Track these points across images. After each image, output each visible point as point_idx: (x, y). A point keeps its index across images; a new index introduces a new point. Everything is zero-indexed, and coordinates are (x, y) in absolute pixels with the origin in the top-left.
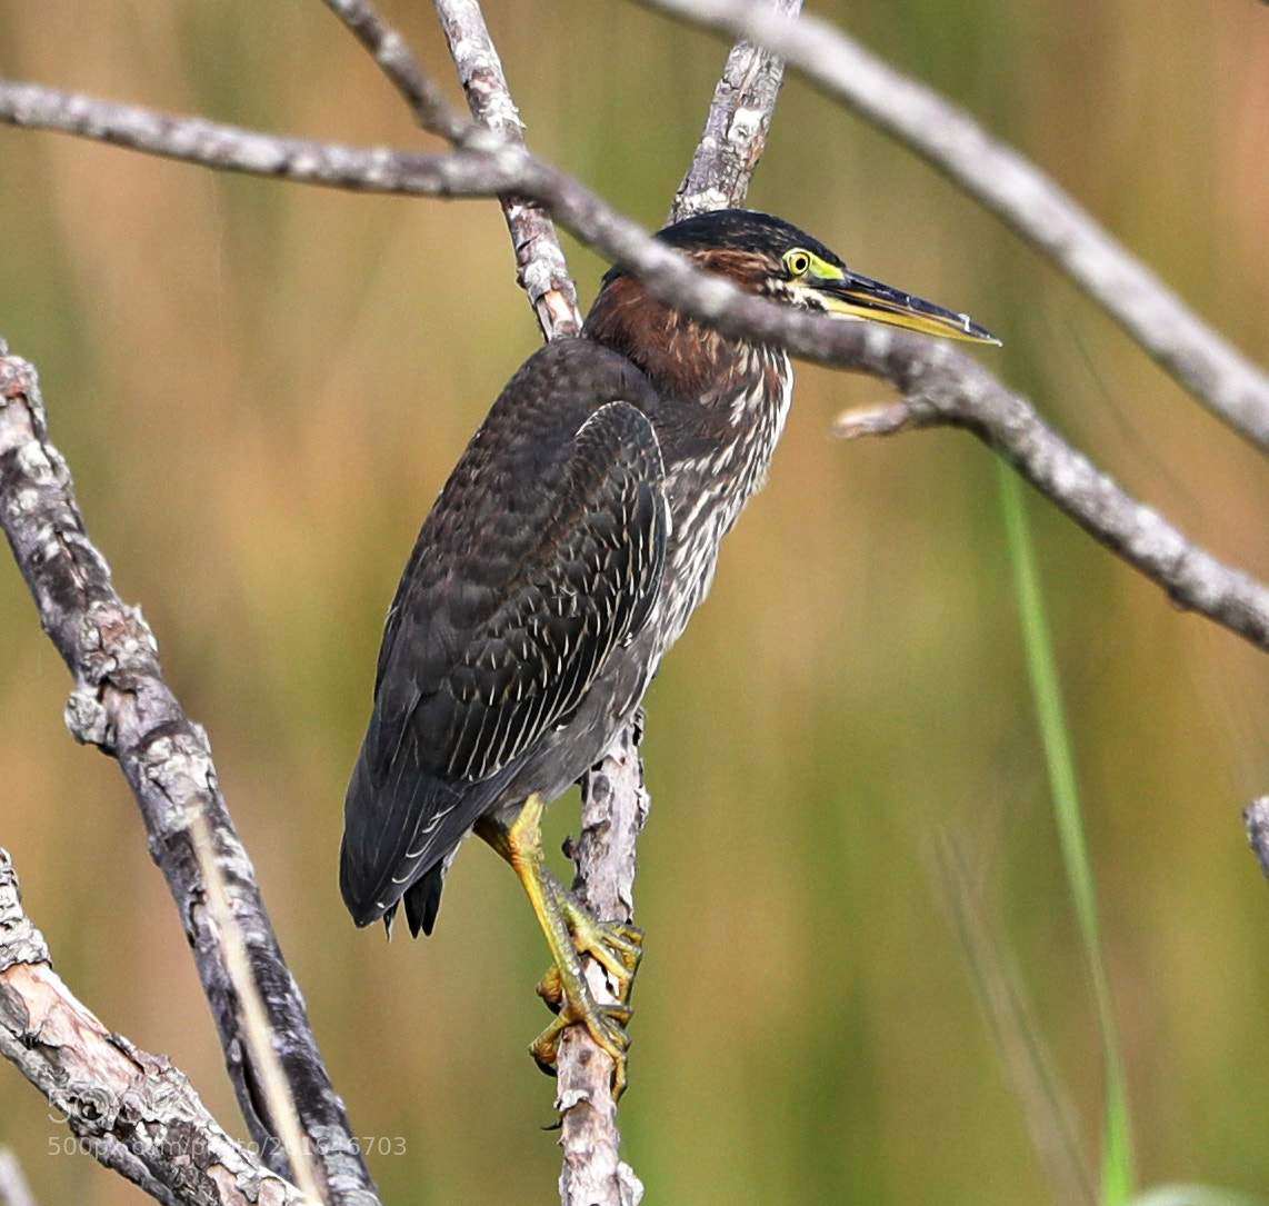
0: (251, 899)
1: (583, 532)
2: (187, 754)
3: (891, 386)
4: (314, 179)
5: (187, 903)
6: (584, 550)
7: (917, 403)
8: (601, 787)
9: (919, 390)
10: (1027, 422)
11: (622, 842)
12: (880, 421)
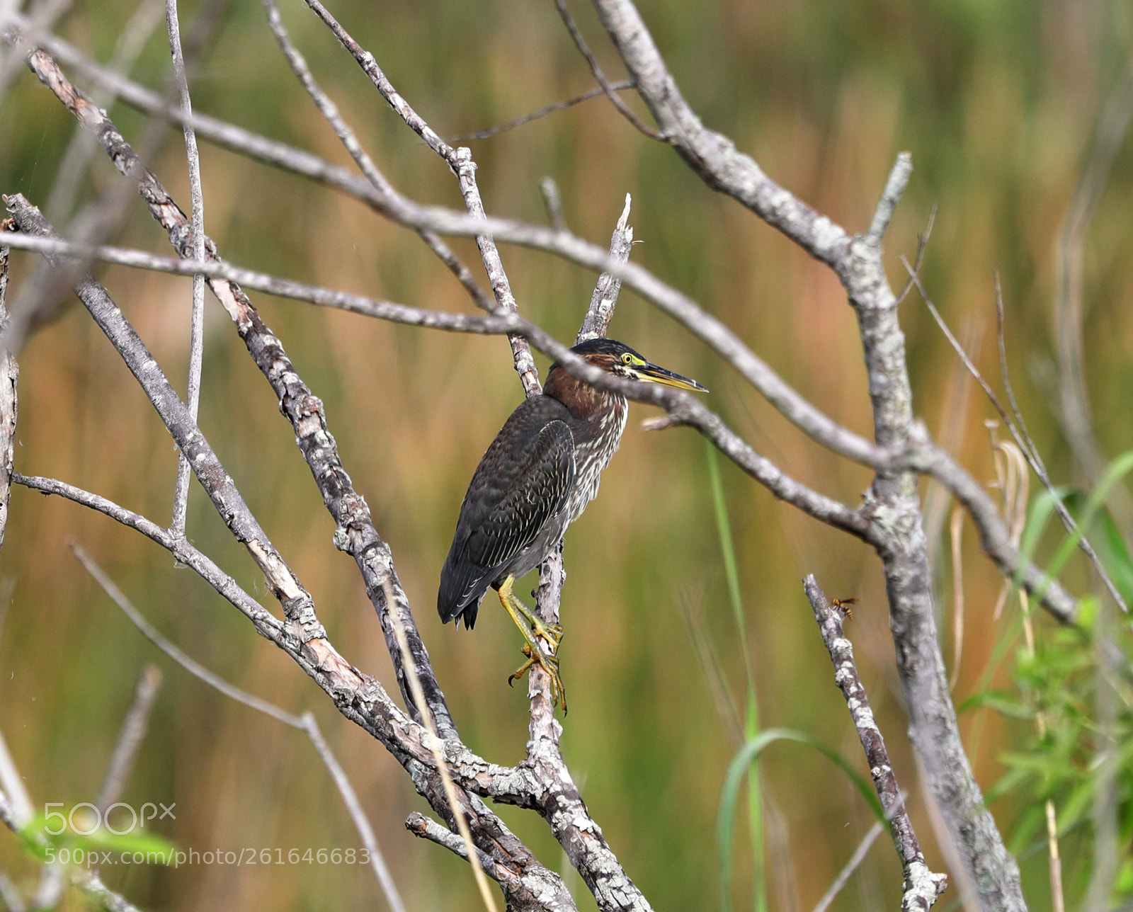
0: (407, 613)
1: (540, 471)
2: (382, 555)
3: (663, 410)
4: (434, 326)
5: (382, 615)
6: (539, 477)
7: (673, 417)
8: (547, 569)
9: (675, 412)
10: (717, 425)
11: (555, 591)
12: (659, 424)
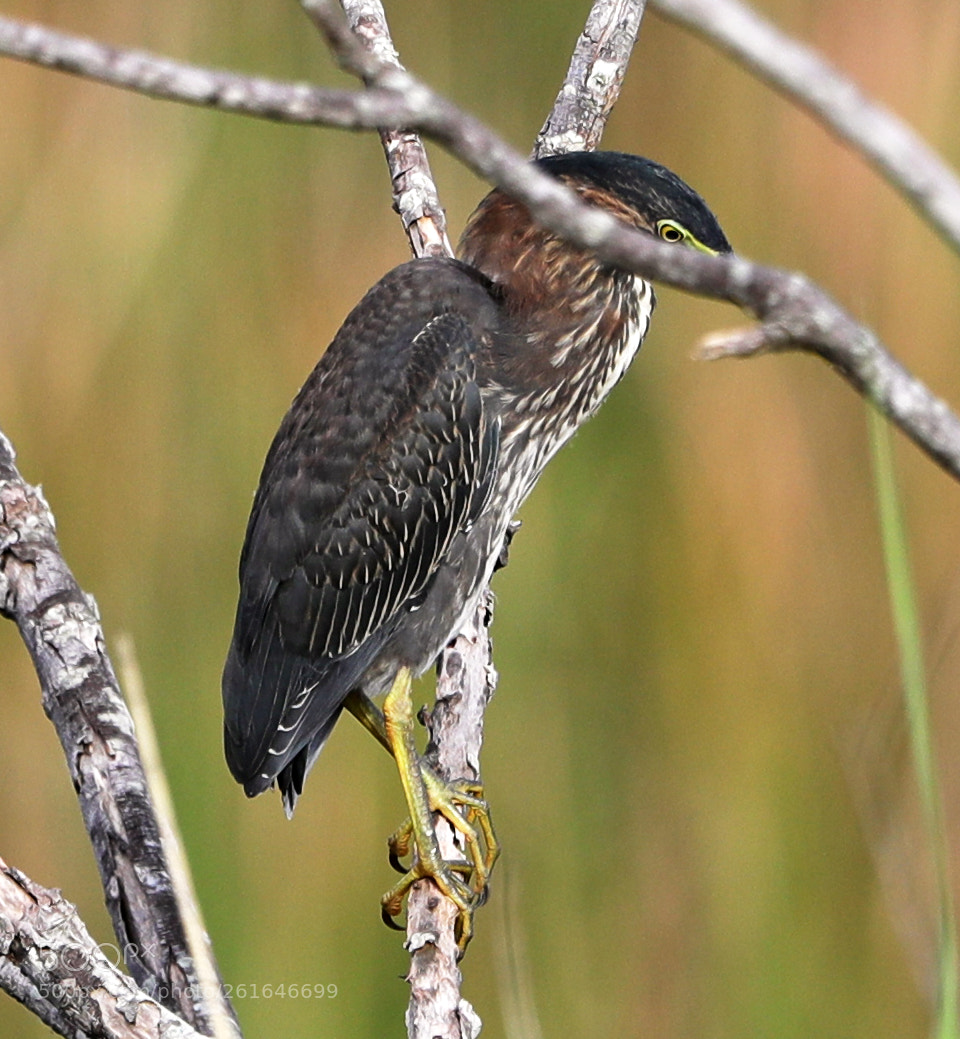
0: (131, 752)
1: (417, 430)
2: (79, 621)
3: (751, 313)
4: (241, 109)
5: (75, 753)
6: (417, 445)
7: (773, 329)
8: (455, 663)
9: (775, 319)
11: (471, 713)
12: (740, 343)
